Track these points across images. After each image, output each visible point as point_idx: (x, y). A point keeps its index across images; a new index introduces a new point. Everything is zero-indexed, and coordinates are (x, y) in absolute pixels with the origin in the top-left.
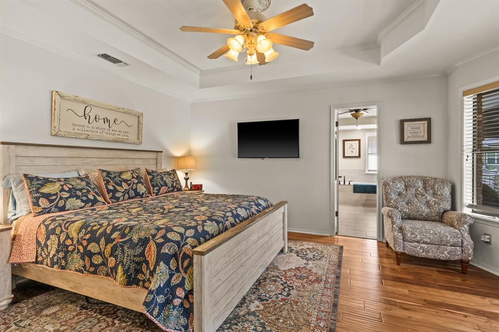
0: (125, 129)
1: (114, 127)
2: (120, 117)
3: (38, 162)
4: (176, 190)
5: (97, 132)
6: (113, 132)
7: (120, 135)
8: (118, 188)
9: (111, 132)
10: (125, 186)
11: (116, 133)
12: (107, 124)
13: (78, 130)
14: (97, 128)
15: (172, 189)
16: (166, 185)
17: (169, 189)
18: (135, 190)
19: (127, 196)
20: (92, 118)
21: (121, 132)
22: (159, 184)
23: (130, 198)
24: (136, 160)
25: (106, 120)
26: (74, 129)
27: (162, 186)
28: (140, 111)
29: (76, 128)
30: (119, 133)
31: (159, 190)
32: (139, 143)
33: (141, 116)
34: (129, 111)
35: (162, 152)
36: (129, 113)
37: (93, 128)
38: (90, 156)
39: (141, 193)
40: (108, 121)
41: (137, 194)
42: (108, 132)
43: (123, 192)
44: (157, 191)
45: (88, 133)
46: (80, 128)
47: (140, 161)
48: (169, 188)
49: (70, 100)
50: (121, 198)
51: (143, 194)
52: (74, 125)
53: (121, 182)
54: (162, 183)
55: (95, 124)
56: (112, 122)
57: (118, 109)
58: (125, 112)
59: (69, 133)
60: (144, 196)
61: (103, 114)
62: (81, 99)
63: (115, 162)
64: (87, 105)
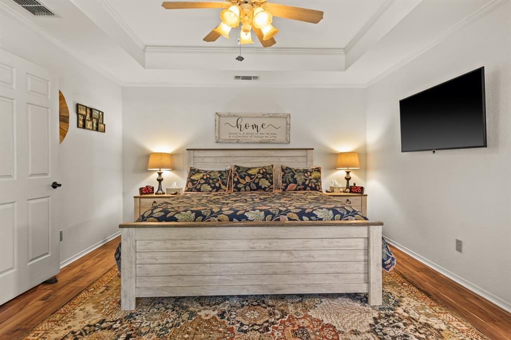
0: (274, 131)
1: (262, 131)
2: (267, 122)
3: (206, 160)
4: (308, 188)
5: (247, 137)
6: (261, 135)
7: (268, 137)
8: (241, 180)
9: (259, 135)
10: (248, 179)
11: (264, 136)
12: (255, 129)
13: (233, 137)
14: (247, 134)
15: (303, 187)
16: (295, 182)
17: (299, 187)
18: (257, 184)
19: (248, 188)
20: (243, 126)
21: (269, 134)
22: (287, 181)
23: (251, 190)
24: (282, 158)
25: (255, 126)
26: (230, 137)
27: (290, 183)
28: (287, 112)
29: (231, 135)
30: (267, 135)
31: (286, 187)
32: (286, 142)
33: (288, 117)
34: (274, 115)
35: (313, 149)
36: (275, 117)
37: (244, 134)
38: (239, 156)
39: (263, 187)
40: (257, 127)
41: (259, 188)
42: (257, 135)
43: (244, 184)
44: (284, 188)
45: (239, 138)
46: (234, 135)
47: (286, 158)
48: (299, 185)
49: (225, 116)
50: (243, 189)
51: (265, 188)
52: (230, 133)
53: (245, 176)
54: (291, 180)
55: (245, 131)
56: (260, 127)
57: (264, 115)
58: (271, 117)
59: (225, 140)
60: (266, 190)
61: (251, 122)
62: (233, 114)
63: (260, 160)
64: (239, 118)
